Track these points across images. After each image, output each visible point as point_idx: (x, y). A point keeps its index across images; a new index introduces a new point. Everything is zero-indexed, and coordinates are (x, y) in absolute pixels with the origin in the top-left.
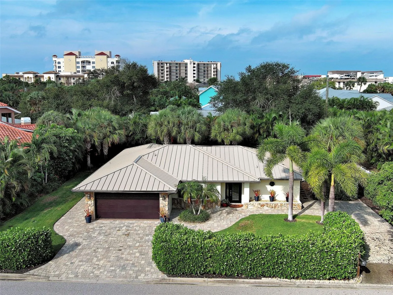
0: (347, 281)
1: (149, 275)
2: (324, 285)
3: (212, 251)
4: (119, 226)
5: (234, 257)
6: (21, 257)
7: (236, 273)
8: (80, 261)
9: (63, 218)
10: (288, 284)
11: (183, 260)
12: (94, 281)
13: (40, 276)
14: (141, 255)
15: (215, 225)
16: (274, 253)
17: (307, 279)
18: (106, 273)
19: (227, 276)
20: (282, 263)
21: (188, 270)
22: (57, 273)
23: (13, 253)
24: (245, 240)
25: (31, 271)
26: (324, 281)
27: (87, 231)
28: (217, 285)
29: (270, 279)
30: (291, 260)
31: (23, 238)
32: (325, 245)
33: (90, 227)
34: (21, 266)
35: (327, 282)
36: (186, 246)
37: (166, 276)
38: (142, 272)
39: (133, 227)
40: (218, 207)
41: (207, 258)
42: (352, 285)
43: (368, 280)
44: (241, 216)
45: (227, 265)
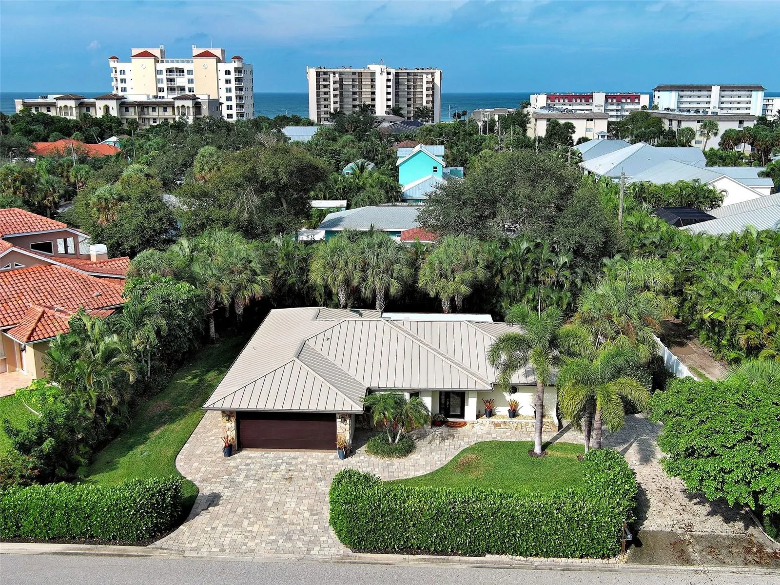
0: (606, 561)
1: (326, 549)
2: (573, 566)
3: (416, 517)
4: (275, 462)
5: (447, 527)
6: (144, 522)
7: (450, 548)
8: (225, 526)
9: (186, 445)
10: (523, 564)
11: (374, 530)
12: (248, 558)
13: (172, 550)
14: (313, 515)
15: (422, 461)
16: (504, 522)
17: (550, 557)
18: (263, 545)
19: (436, 552)
20: (514, 536)
21: (381, 544)
22: (194, 545)
23: (132, 517)
24: (463, 503)
25: (157, 543)
26: (573, 559)
27: (228, 472)
28: (424, 565)
29: (497, 556)
30: (527, 531)
31: (145, 496)
32: (576, 511)
33: (230, 465)
34: (143, 535)
35: (578, 561)
36: (379, 511)
37: (349, 551)
38: (316, 544)
39: (297, 464)
40: (427, 427)
41: (409, 527)
42: (613, 566)
43: (635, 559)
44: (462, 443)
45: (436, 537)
